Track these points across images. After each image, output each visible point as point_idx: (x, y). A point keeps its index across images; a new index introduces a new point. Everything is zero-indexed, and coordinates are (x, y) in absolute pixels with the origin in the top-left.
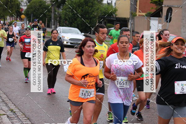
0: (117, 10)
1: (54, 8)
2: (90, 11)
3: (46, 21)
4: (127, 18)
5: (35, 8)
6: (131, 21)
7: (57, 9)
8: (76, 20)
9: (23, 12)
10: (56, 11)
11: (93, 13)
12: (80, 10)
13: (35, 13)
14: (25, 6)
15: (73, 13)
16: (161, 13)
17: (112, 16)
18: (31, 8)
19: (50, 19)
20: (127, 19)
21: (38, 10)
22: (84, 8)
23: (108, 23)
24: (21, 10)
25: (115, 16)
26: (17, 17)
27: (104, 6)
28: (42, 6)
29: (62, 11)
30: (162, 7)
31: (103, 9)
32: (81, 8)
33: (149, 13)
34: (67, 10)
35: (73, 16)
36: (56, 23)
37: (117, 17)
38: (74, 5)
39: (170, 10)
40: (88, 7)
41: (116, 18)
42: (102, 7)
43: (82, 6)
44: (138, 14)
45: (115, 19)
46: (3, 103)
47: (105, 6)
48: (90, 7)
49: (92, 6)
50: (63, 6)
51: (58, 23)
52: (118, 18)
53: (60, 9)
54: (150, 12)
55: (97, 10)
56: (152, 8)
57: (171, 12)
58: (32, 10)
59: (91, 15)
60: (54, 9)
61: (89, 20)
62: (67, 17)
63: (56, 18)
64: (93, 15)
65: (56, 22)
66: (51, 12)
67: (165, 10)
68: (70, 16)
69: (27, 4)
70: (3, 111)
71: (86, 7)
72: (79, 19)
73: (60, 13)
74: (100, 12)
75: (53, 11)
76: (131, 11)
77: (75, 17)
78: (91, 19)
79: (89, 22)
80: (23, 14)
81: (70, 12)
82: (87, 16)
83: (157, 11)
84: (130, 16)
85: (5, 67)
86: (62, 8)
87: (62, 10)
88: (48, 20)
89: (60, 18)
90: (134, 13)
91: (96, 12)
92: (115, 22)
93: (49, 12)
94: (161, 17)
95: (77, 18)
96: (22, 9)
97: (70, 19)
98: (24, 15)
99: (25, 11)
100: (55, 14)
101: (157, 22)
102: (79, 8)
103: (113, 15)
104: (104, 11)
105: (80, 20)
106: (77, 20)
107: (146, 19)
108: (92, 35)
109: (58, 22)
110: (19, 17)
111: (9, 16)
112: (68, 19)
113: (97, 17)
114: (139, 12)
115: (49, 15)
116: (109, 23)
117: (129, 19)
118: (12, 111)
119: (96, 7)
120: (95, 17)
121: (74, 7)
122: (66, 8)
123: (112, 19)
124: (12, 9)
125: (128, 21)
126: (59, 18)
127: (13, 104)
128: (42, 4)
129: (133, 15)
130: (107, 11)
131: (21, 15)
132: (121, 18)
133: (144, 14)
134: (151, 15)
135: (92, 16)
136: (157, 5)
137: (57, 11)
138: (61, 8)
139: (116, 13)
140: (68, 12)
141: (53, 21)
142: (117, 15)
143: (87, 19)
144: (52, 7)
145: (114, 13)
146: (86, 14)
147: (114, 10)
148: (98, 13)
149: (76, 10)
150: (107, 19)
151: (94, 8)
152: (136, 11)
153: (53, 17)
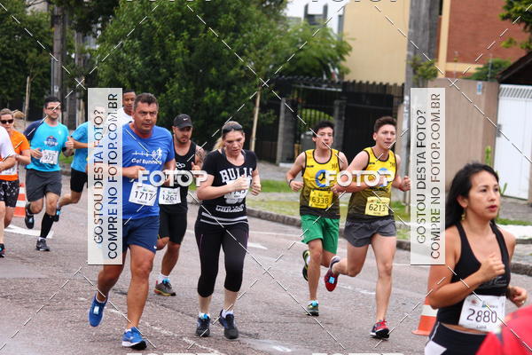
0: (350, 49)
1: (63, 31)
4: (391, 84)
7: (75, 37)
8: (165, 90)
10: (70, 48)
12: (180, 45)
15: (147, 58)
17: (325, 78)
19: (47, 80)
20: (394, 93)
22: (202, 35)
23: (307, 108)
25: (341, 76)
29: (98, 46)
31: (286, 43)
32: (186, 35)
33: (493, 66)
35: (149, 69)
37: (347, 78)
41: (345, 85)
42: (280, 33)
44: (442, 66)
45: (340, 90)
47: (296, 31)
49: (236, 30)
50: (103, 22)
52: (354, 84)
53: (91, 40)
54: (498, 59)
55: (258, 48)
56: (510, 42)
59: (231, 68)
60: (63, 39)
64: (242, 67)
66: (51, 49)
68: (134, 72)
73: (88, 55)
74: (273, 56)
75: (57, 45)
76: (412, 54)
77: (160, 74)
78: (229, 86)
79: (219, 100)
81: (135, 51)
82: (213, 71)
84: (407, 78)
86: (99, 33)
87: (101, 41)
88: (32, 84)
90: (428, 62)
91: (252, 55)
92: (337, 102)
95: (166, 79)
97: (137, 84)
100: (66, 60)
102: (178, 37)
103: (332, 70)
105: (180, 88)
106: (168, 92)
107: (479, 93)
109: (79, 99)
114: (449, 59)
115: (42, 66)
116: (311, 108)
117: (401, 89)
119: (252, 35)
120: (248, 78)
121: (154, 28)
122: (116, 31)
123: (324, 87)
125: (396, 101)
129: (419, 72)
130: (302, 53)
132: (368, 84)
133: (471, 68)
134: (504, 73)
135: (236, 75)
137: (76, 45)
138: (95, 36)
139: (342, 63)
140: (125, 52)
141: (56, 90)
142: (347, 71)
143: (214, 86)
144: (53, 29)
145: (335, 63)
146: (210, 65)
147: (333, 46)
148: (261, 59)
149: (163, 47)
150: (303, 86)
151: (245, 35)
152: (435, 56)
153: (56, 74)
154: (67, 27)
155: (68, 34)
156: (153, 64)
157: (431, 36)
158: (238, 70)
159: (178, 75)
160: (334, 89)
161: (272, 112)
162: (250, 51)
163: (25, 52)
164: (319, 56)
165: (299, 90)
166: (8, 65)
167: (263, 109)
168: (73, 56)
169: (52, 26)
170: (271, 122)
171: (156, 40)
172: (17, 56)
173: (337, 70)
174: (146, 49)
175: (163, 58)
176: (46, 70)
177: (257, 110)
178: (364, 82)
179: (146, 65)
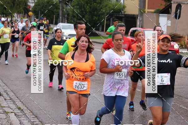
0: (126, 7)
1: (62, 5)
2: (98, 8)
3: (54, 18)
4: (135, 14)
5: (43, 5)
6: (140, 18)
7: (65, 6)
9: (31, 9)
10: (64, 8)
11: (102, 10)
12: (88, 7)
13: (42, 10)
14: (33, 3)
15: (81, 10)
16: (170, 9)
17: (120, 13)
18: (39, 5)
19: (58, 16)
20: (136, 16)
21: (46, 7)
22: (93, 4)
24: (28, 7)
25: (124, 13)
26: (25, 14)
27: (112, 3)
28: (50, 3)
29: (70, 8)
30: (171, 3)
31: (112, 6)
32: (89, 5)
33: (158, 10)
34: (75, 7)
36: (64, 20)
38: (82, 2)
39: (179, 6)
40: (96, 4)
41: (125, 15)
42: (110, 3)
43: (91, 3)
44: (147, 10)
45: (124, 16)
46: (11, 101)
47: (114, 3)
48: (98, 3)
49: (100, 3)
50: (71, 2)
51: (66, 20)
52: (127, 14)
53: (68, 6)
54: (159, 8)
55: (105, 7)
56: (161, 4)
57: (180, 8)
58: (39, 7)
59: (99, 12)
60: (62, 7)
61: (98, 17)
62: (75, 14)
63: (64, 15)
64: (102, 11)
65: (64, 18)
66: (59, 9)
67: (174, 7)
69: (34, 1)
70: (11, 108)
71: (95, 4)
72: (87, 16)
73: (68, 10)
74: (109, 9)
75: (61, 8)
76: (140, 8)
77: (83, 13)
78: (99, 16)
79: (97, 19)
80: (30, 11)
81: (78, 9)
82: (95, 12)
83: (166, 7)
84: (139, 13)
85: (13, 64)
86: (70, 5)
88: (55, 17)
89: (68, 15)
90: (143, 9)
92: (123, 19)
93: (57, 9)
94: (171, 14)
95: (85, 15)
96: (30, 6)
98: (32, 12)
99: (33, 8)
101: (166, 19)
102: (87, 5)
103: (122, 12)
104: (113, 7)
107: (155, 16)
108: (101, 32)
110: (26, 14)
111: (17, 14)
112: (76, 16)
113: (106, 14)
114: (148, 8)
115: (57, 12)
117: (138, 15)
118: (19, 109)
119: (104, 4)
120: (103, 14)
121: (82, 3)
122: (73, 4)
123: (120, 15)
124: (19, 6)
125: (136, 18)
126: (66, 15)
127: (20, 101)
128: (50, 1)
131: (28, 12)
132: (130, 14)
133: (153, 11)
134: (160, 11)
135: (101, 13)
136: (166, 2)
140: (76, 9)
141: (61, 18)
142: (125, 12)
143: (96, 16)
144: (60, 4)
145: (123, 10)
146: (95, 11)
147: (122, 6)
148: (106, 9)
149: (84, 7)
150: (115, 15)
151: (102, 4)
152: (145, 8)
153: (60, 14)
154: (63, 4)
155: (63, 5)
156: (82, 11)
157: (144, 4)
158: (101, 12)
159: (87, 13)
160: (122, 16)
161: (109, 21)
162: (104, 8)
163: (53, 9)
164: (119, 8)
165: (114, 16)
166: (50, 13)
167: (107, 20)
168: (64, 10)
169: (60, 3)
170: (109, 23)
171: (83, 6)
172: (52, 11)
173: (123, 12)
174: (80, 8)
175: (84, 10)
176: (58, 13)
177: (105, 21)
178: (129, 14)
179: (80, 12)
